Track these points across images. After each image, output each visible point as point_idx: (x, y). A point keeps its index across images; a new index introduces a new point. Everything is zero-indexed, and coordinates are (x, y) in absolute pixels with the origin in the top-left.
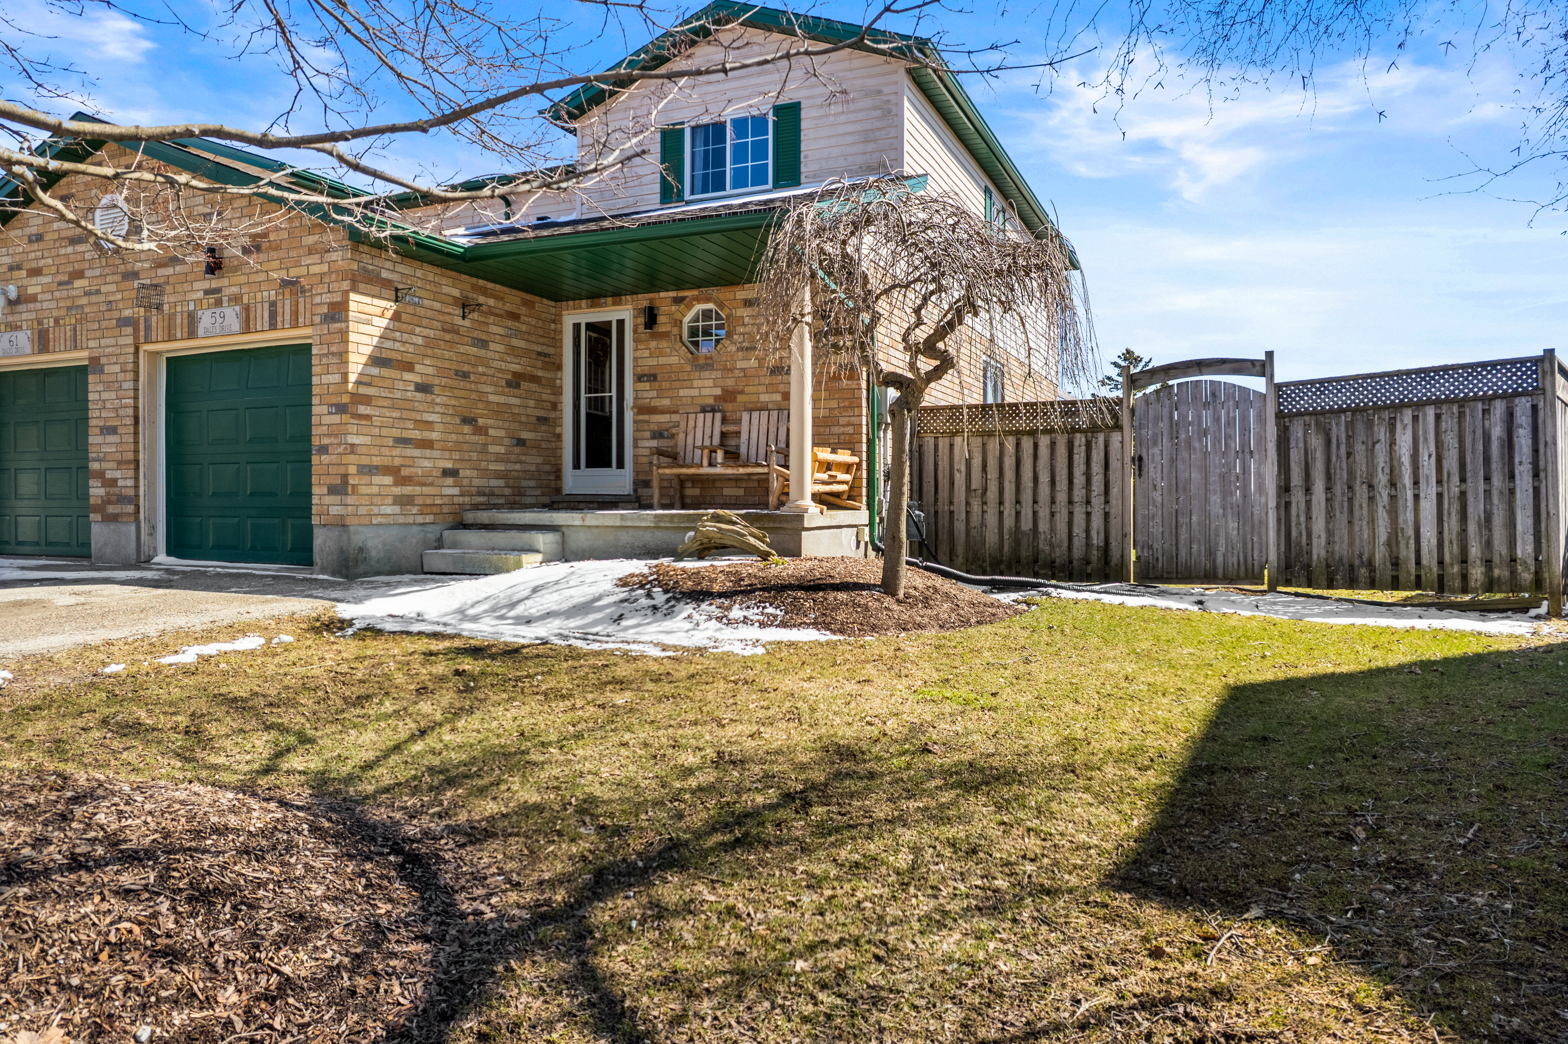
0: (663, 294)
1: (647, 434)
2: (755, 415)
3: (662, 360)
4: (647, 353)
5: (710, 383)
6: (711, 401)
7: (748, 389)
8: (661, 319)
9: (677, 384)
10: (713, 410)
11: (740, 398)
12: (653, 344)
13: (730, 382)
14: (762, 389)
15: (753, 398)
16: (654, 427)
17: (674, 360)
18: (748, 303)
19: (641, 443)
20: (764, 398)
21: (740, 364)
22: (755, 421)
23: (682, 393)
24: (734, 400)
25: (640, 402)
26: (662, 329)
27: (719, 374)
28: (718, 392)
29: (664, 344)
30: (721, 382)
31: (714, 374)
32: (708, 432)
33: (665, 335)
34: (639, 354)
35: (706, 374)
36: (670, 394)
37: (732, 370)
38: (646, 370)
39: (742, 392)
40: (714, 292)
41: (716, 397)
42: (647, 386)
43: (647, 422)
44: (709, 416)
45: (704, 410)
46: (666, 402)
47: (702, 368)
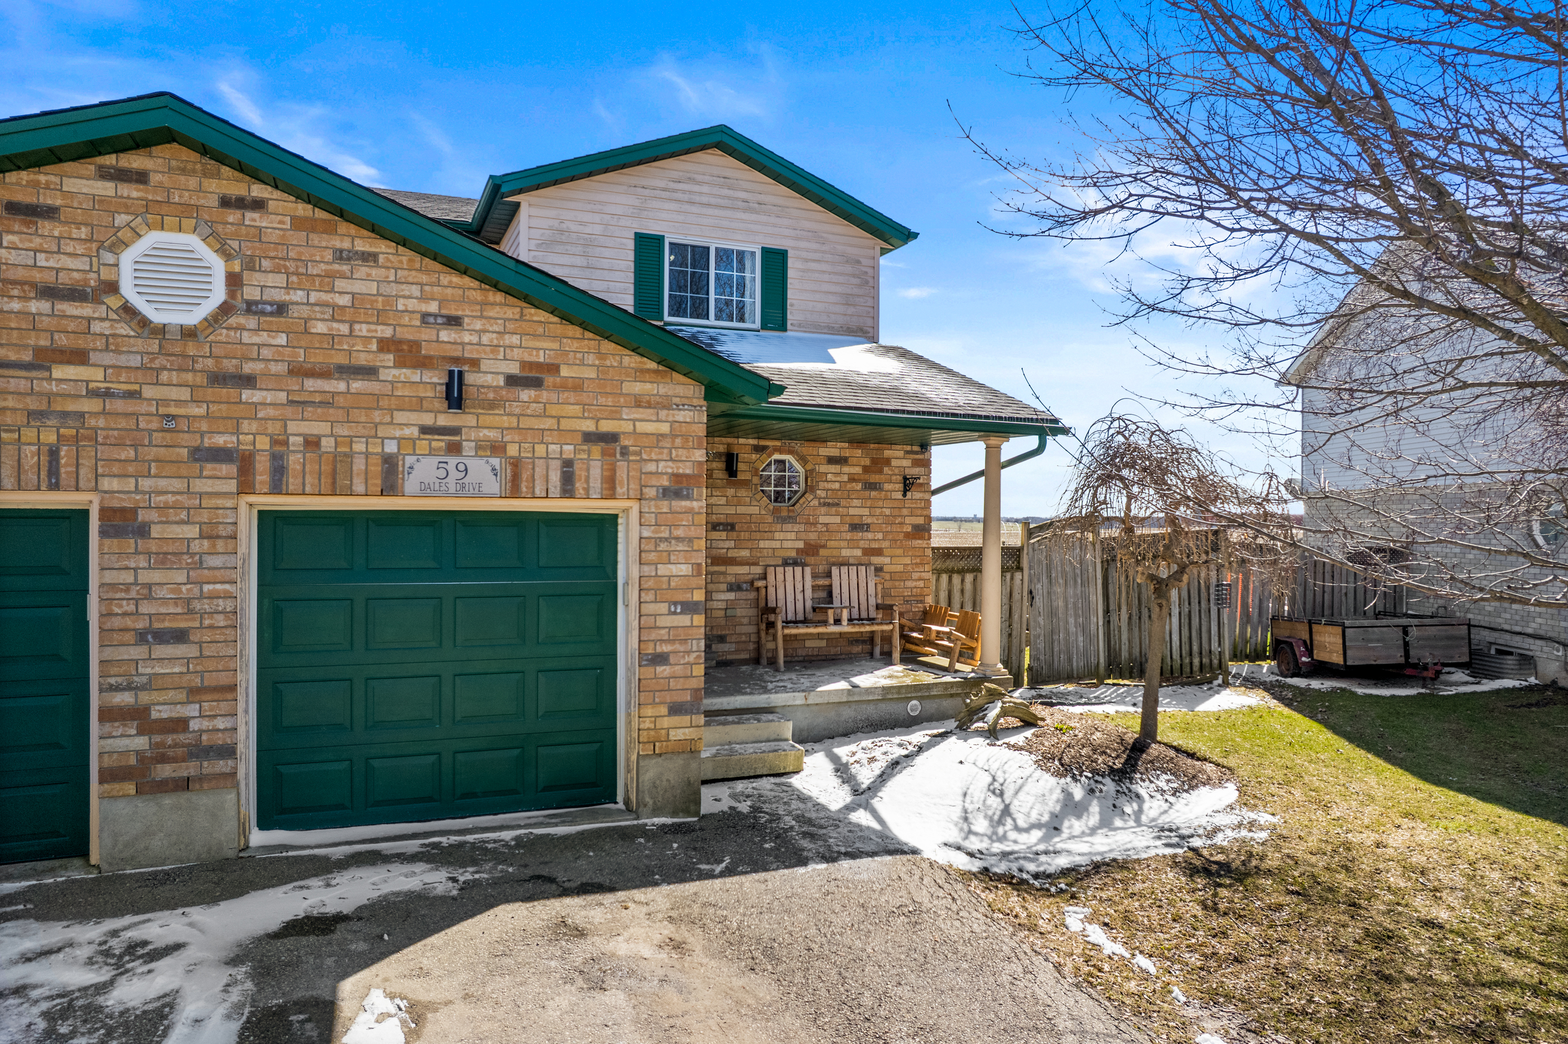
0: (741, 441)
1: (724, 587)
2: (844, 569)
3: (741, 510)
4: (723, 501)
5: (793, 536)
6: (793, 554)
7: (830, 544)
8: (741, 466)
9: (758, 535)
10: (795, 563)
11: (822, 552)
12: (731, 492)
13: (813, 536)
14: (843, 544)
15: (835, 553)
16: (730, 579)
17: (754, 510)
18: (832, 460)
19: (715, 596)
20: (845, 553)
21: (822, 519)
22: (845, 576)
23: (762, 544)
24: (817, 554)
25: (714, 552)
26: (741, 476)
27: (802, 527)
28: (801, 545)
29: (742, 493)
30: (803, 536)
31: (796, 528)
32: (799, 587)
33: (746, 483)
34: (713, 500)
35: (789, 527)
36: (749, 544)
37: (815, 524)
38: (722, 519)
39: (824, 546)
40: (797, 445)
41: (798, 550)
42: (723, 535)
43: (724, 573)
44: (789, 569)
45: (786, 563)
46: (745, 553)
47: (784, 520)
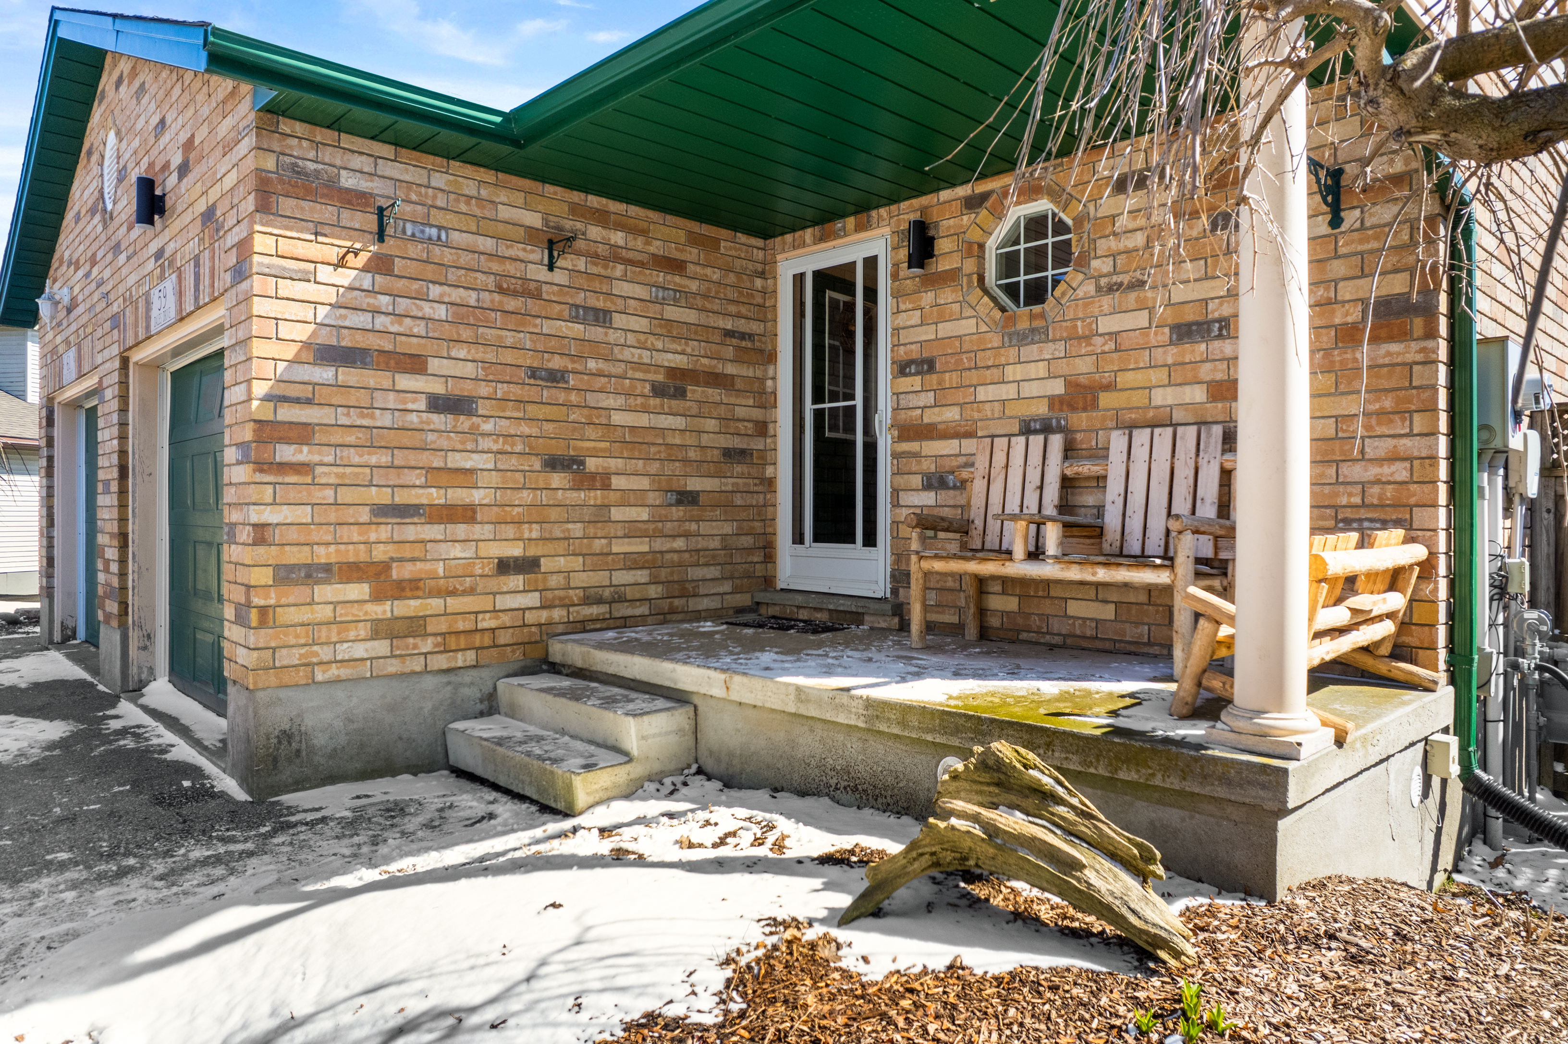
0: (945, 195)
1: (916, 481)
2: (1141, 436)
3: (946, 329)
4: (915, 318)
5: (1040, 370)
6: (1042, 409)
7: (1125, 379)
8: (943, 245)
9: (973, 377)
10: (1047, 429)
11: (1106, 399)
12: (928, 298)
13: (1083, 366)
14: (1158, 376)
15: (1138, 399)
16: (929, 466)
17: (968, 326)
18: (1124, 183)
19: (907, 499)
20: (1163, 397)
21: (1106, 325)
22: (1140, 453)
23: (983, 393)
24: (1093, 405)
25: (903, 415)
26: (942, 264)
27: (1058, 349)
28: (1057, 388)
29: (947, 295)
30: (1063, 367)
31: (1049, 350)
32: (1034, 477)
33: (952, 276)
34: (902, 320)
35: (1031, 351)
36: (960, 397)
37: (1087, 338)
38: (914, 352)
39: (1110, 387)
40: (1046, 172)
41: (1053, 401)
42: (915, 382)
43: (916, 455)
44: (1037, 441)
45: (1027, 430)
46: (951, 414)
47: (1023, 339)
